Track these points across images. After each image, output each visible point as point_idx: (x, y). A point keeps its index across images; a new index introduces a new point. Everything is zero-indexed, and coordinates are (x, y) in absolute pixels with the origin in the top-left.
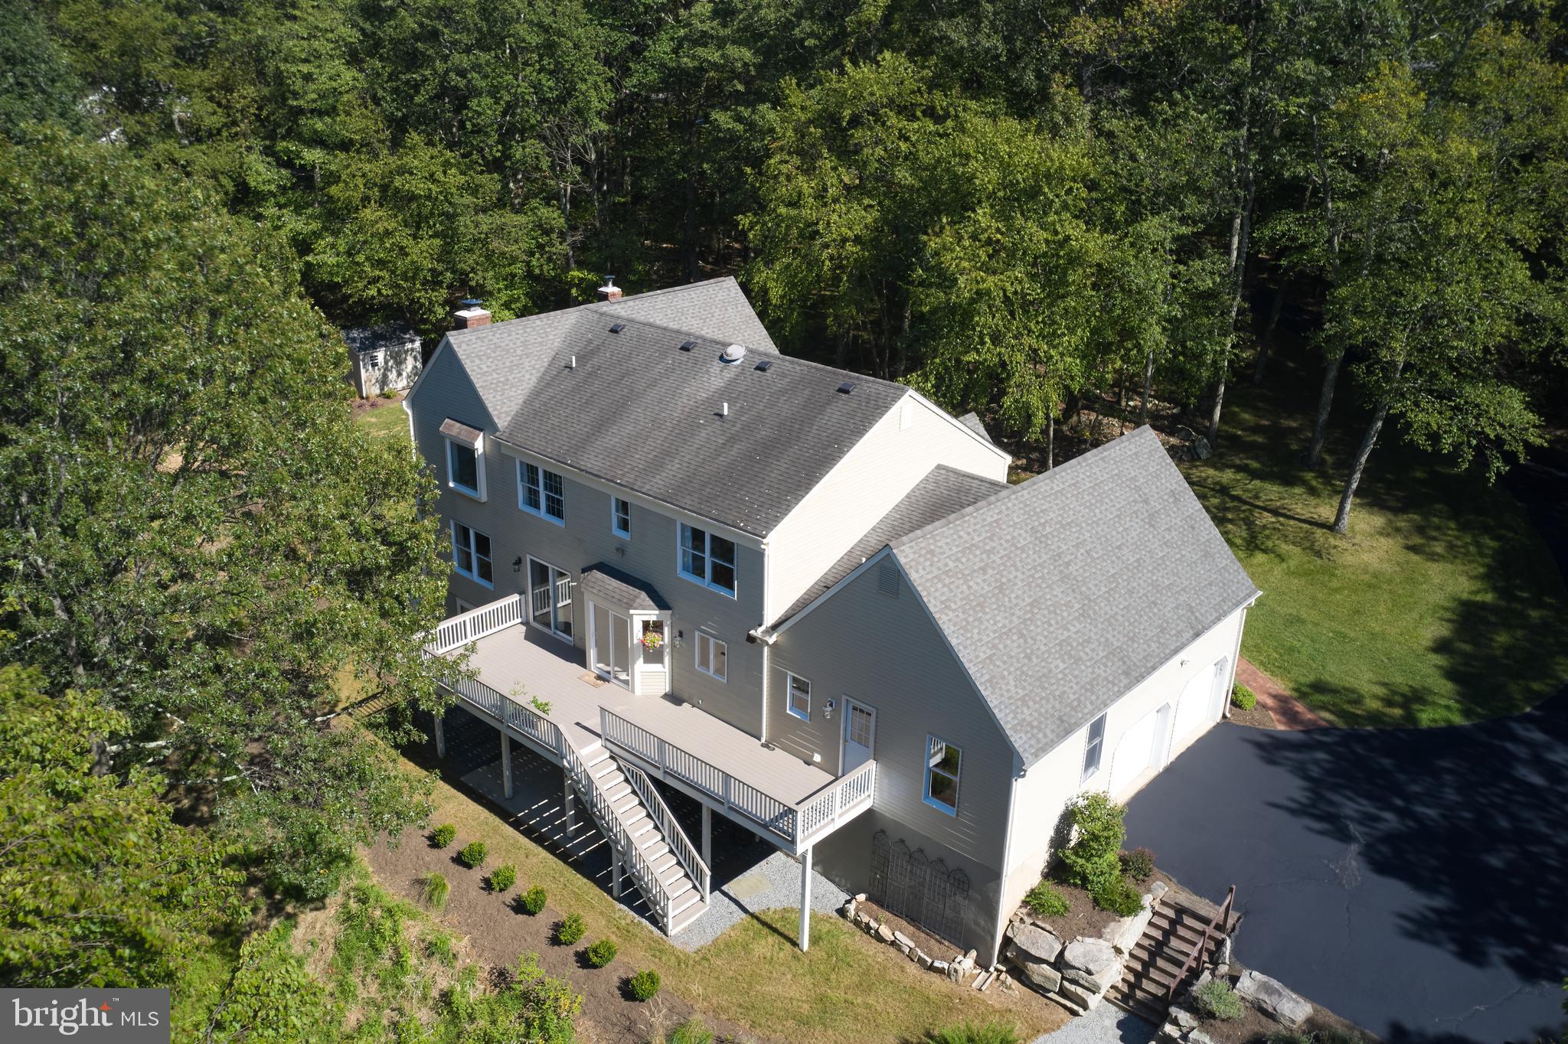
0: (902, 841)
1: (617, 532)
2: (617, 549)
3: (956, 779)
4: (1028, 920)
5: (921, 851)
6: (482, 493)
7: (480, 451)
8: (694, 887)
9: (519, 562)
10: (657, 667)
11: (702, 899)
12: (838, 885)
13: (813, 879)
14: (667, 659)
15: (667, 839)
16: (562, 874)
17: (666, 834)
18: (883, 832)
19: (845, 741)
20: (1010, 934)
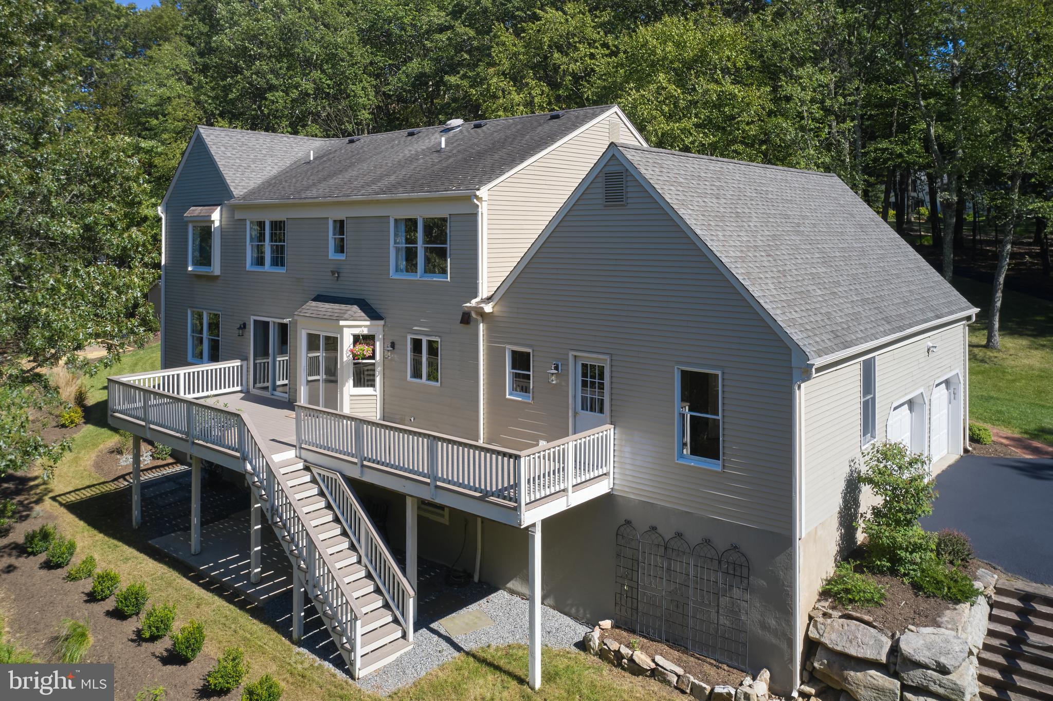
0: (654, 529)
1: (332, 255)
2: (333, 273)
3: (720, 417)
4: (836, 614)
5: (679, 535)
6: (216, 268)
7: (217, 224)
8: (396, 621)
9: (244, 326)
10: (368, 390)
11: (404, 636)
12: (575, 618)
13: (544, 615)
14: (378, 380)
15: (364, 560)
16: (235, 620)
17: (362, 552)
18: (628, 522)
19: (575, 414)
20: (813, 634)
